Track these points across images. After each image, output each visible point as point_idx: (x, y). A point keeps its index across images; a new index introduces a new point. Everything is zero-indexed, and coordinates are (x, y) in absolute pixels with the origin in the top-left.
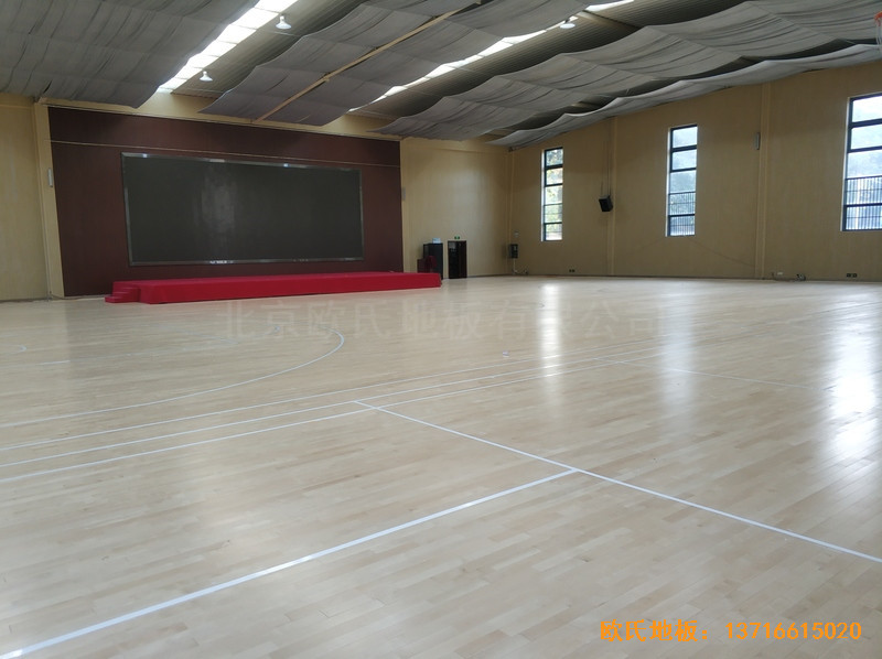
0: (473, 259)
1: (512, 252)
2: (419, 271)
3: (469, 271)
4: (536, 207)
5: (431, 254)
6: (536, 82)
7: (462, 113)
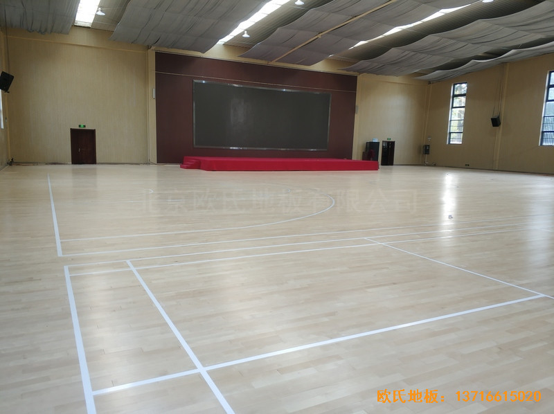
0: (398, 153)
1: (426, 150)
2: (363, 159)
3: (395, 161)
4: (445, 122)
5: (371, 149)
6: (457, 38)
7: (403, 59)
